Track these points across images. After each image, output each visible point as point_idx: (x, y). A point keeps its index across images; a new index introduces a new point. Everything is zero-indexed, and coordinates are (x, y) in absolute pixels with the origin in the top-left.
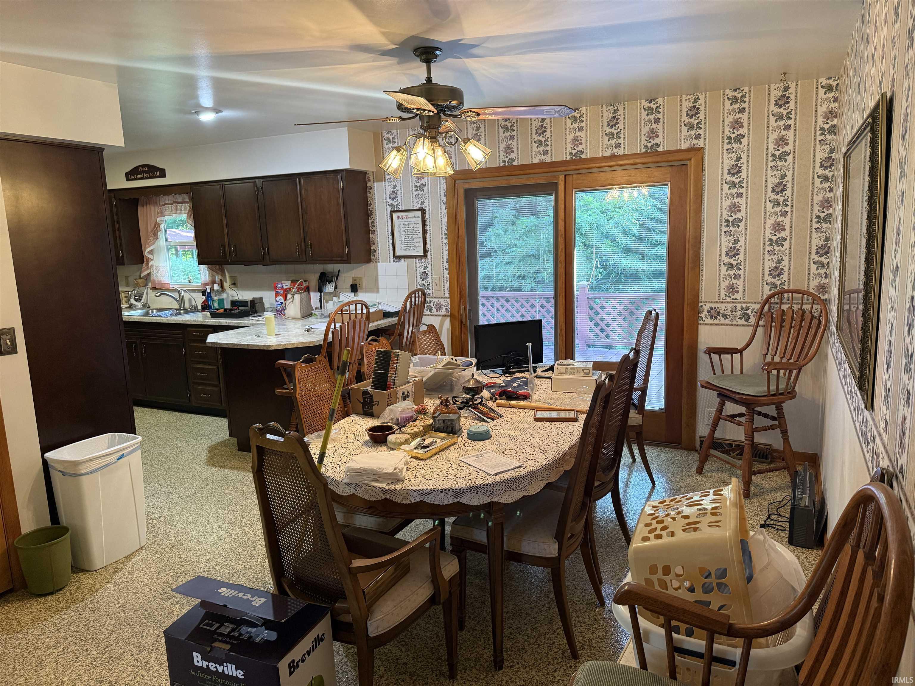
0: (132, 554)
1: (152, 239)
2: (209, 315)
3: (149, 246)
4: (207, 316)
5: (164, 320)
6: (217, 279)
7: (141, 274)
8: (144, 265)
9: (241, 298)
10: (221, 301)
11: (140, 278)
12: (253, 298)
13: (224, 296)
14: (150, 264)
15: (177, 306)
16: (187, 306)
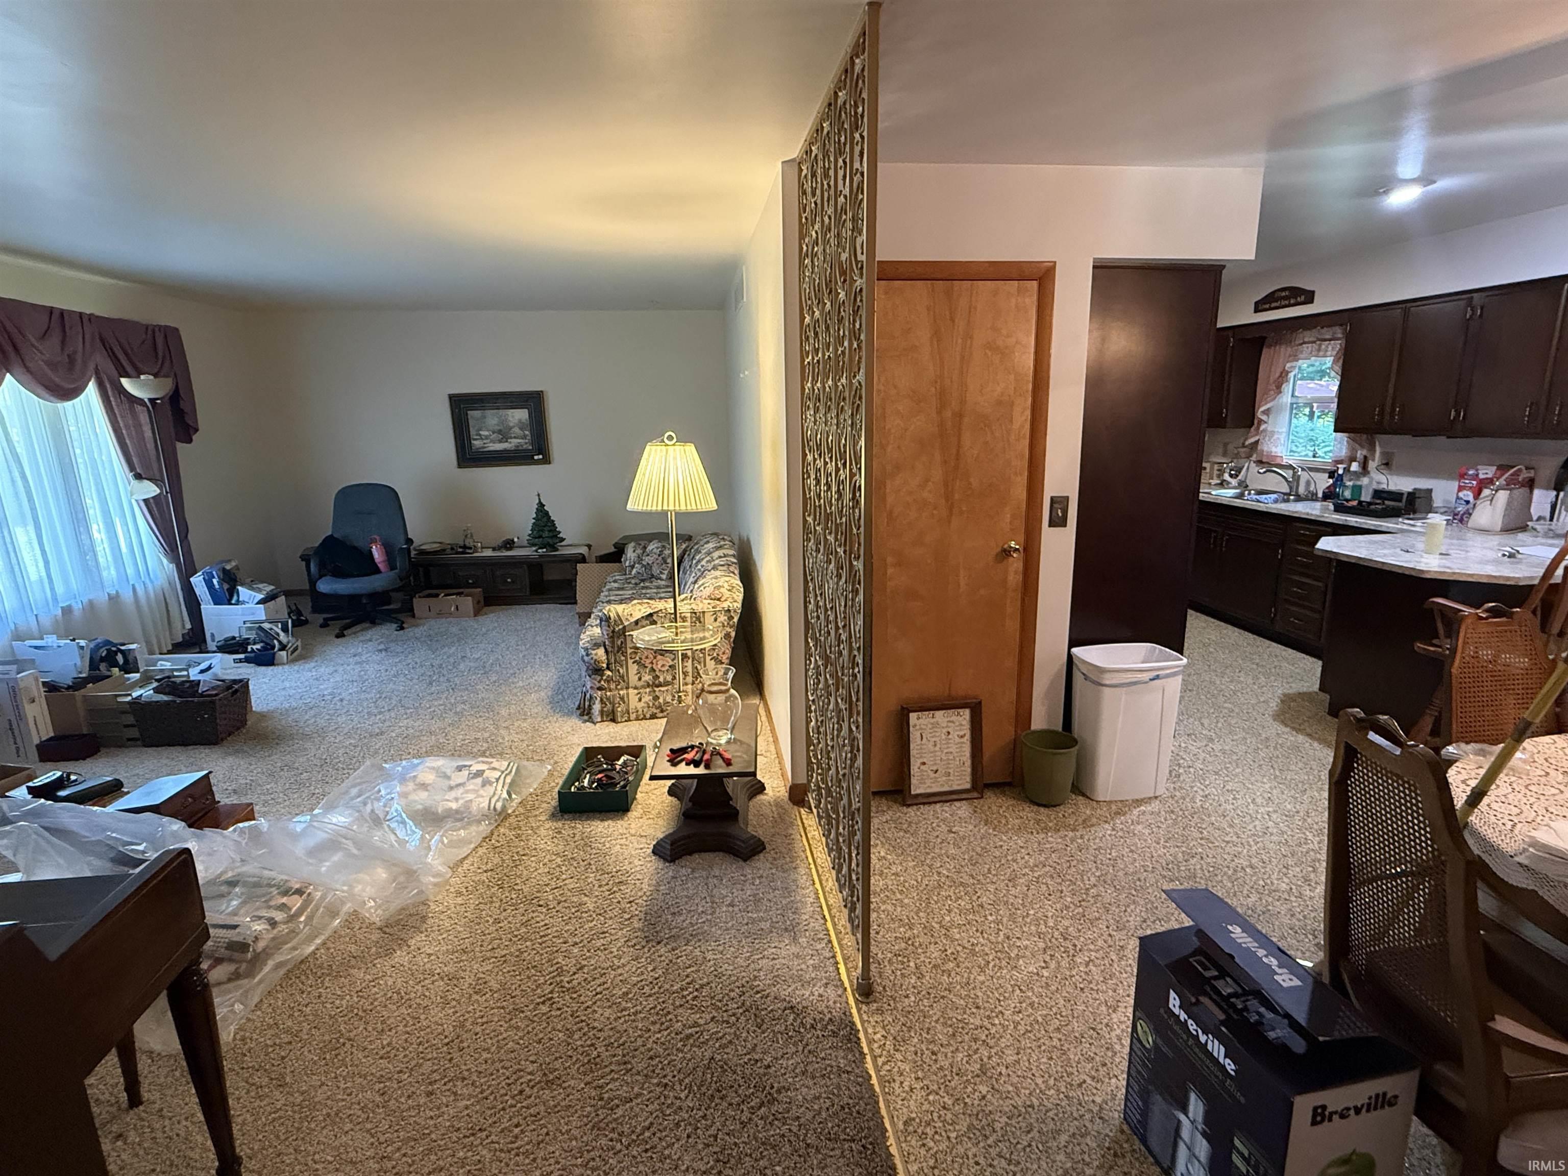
0: (1142, 800)
1: (1272, 392)
2: (1331, 507)
3: (1266, 404)
4: (1328, 509)
5: (1261, 507)
6: (1358, 455)
7: (1245, 440)
8: (1252, 429)
9: (1392, 487)
10: (1357, 489)
11: (1244, 446)
12: (1415, 489)
13: (1365, 481)
14: (1263, 427)
15: (1286, 489)
16: (1302, 490)
